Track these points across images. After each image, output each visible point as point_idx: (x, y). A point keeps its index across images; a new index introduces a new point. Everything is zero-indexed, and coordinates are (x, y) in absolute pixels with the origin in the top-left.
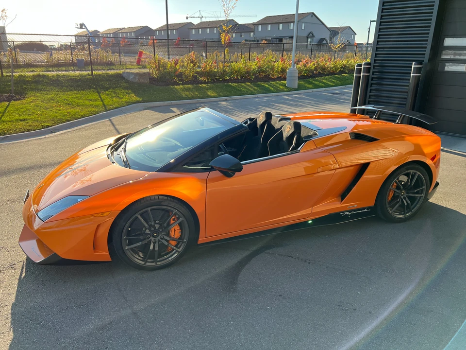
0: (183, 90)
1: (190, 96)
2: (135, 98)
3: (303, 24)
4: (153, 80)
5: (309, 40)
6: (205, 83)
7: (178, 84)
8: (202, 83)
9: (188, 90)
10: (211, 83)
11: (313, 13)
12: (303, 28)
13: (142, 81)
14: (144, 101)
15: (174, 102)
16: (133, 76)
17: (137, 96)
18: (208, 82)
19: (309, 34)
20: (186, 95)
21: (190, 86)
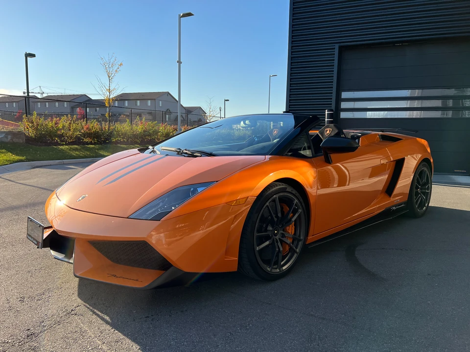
0: (70, 150)
1: (81, 155)
2: (17, 158)
3: (160, 102)
4: (29, 140)
5: (167, 116)
6: (91, 143)
7: (63, 145)
8: (87, 143)
9: (76, 150)
10: (98, 144)
11: (168, 93)
12: (161, 105)
13: (15, 140)
14: (28, 160)
15: (65, 161)
16: (4, 135)
17: (17, 155)
18: (95, 144)
19: (167, 110)
20: (77, 155)
21: (75, 146)
